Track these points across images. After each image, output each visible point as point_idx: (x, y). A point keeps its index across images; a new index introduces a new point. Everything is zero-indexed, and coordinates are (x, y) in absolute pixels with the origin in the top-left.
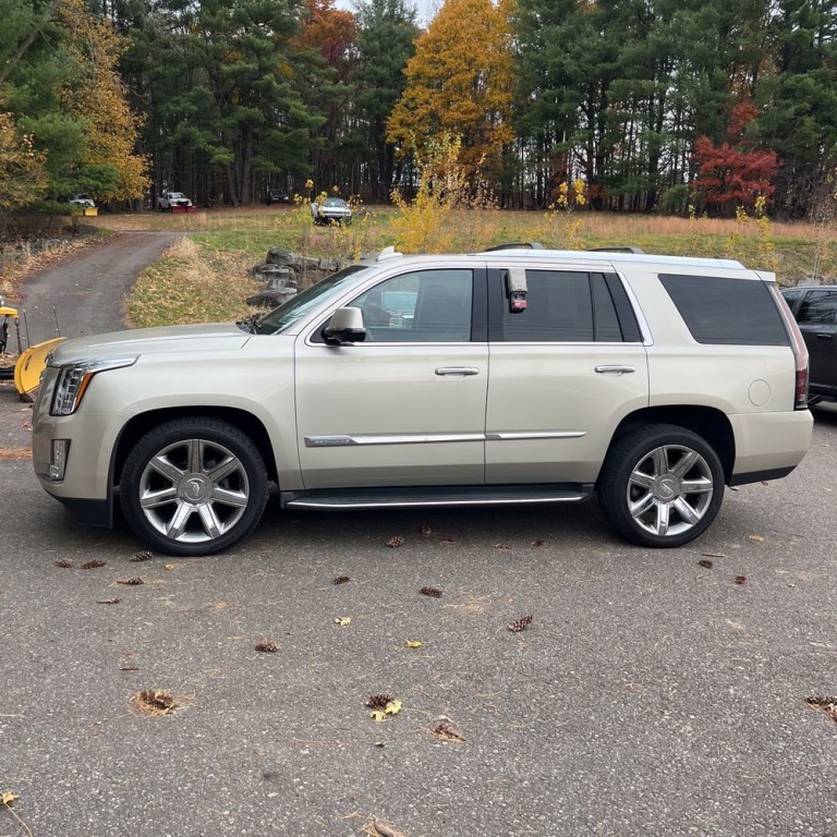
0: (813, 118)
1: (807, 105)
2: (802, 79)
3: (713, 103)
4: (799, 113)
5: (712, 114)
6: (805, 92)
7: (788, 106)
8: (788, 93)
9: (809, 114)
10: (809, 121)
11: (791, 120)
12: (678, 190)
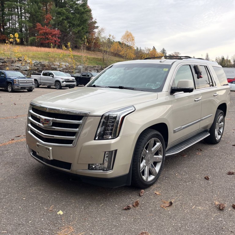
0: (67, 21)
1: (64, 17)
2: (62, 10)
3: (39, 13)
4: (63, 19)
5: (39, 16)
6: (64, 14)
7: (60, 17)
8: (59, 13)
9: (65, 20)
10: (66, 22)
11: (61, 21)
12: (33, 39)
